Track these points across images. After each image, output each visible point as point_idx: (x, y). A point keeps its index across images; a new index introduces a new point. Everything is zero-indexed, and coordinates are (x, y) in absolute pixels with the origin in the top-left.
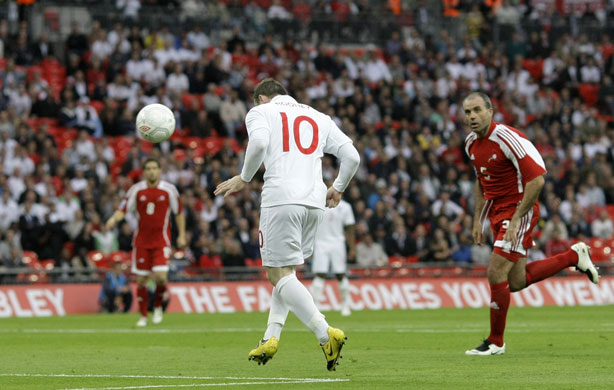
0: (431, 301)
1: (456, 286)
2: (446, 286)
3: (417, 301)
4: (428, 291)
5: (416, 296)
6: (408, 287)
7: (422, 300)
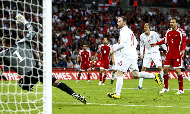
0: (69, 77)
1: (75, 73)
2: (73, 73)
3: (66, 77)
4: (68, 75)
5: (65, 76)
6: (63, 73)
7: (67, 77)
